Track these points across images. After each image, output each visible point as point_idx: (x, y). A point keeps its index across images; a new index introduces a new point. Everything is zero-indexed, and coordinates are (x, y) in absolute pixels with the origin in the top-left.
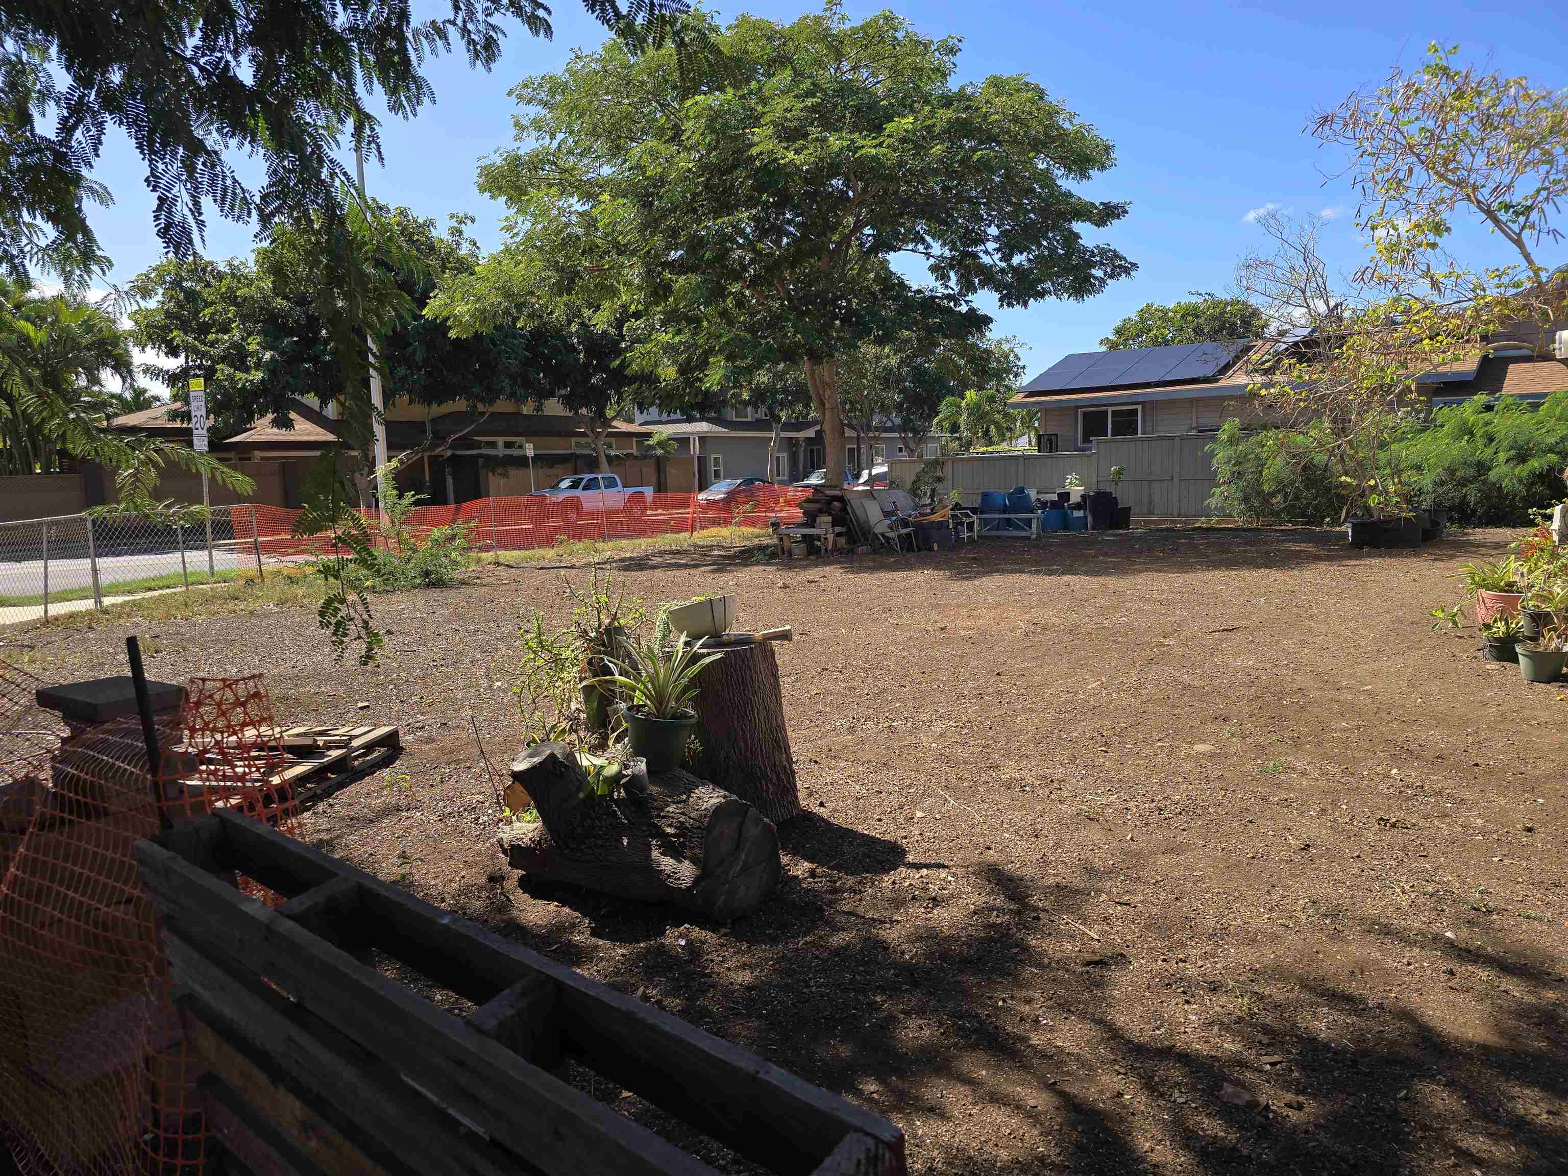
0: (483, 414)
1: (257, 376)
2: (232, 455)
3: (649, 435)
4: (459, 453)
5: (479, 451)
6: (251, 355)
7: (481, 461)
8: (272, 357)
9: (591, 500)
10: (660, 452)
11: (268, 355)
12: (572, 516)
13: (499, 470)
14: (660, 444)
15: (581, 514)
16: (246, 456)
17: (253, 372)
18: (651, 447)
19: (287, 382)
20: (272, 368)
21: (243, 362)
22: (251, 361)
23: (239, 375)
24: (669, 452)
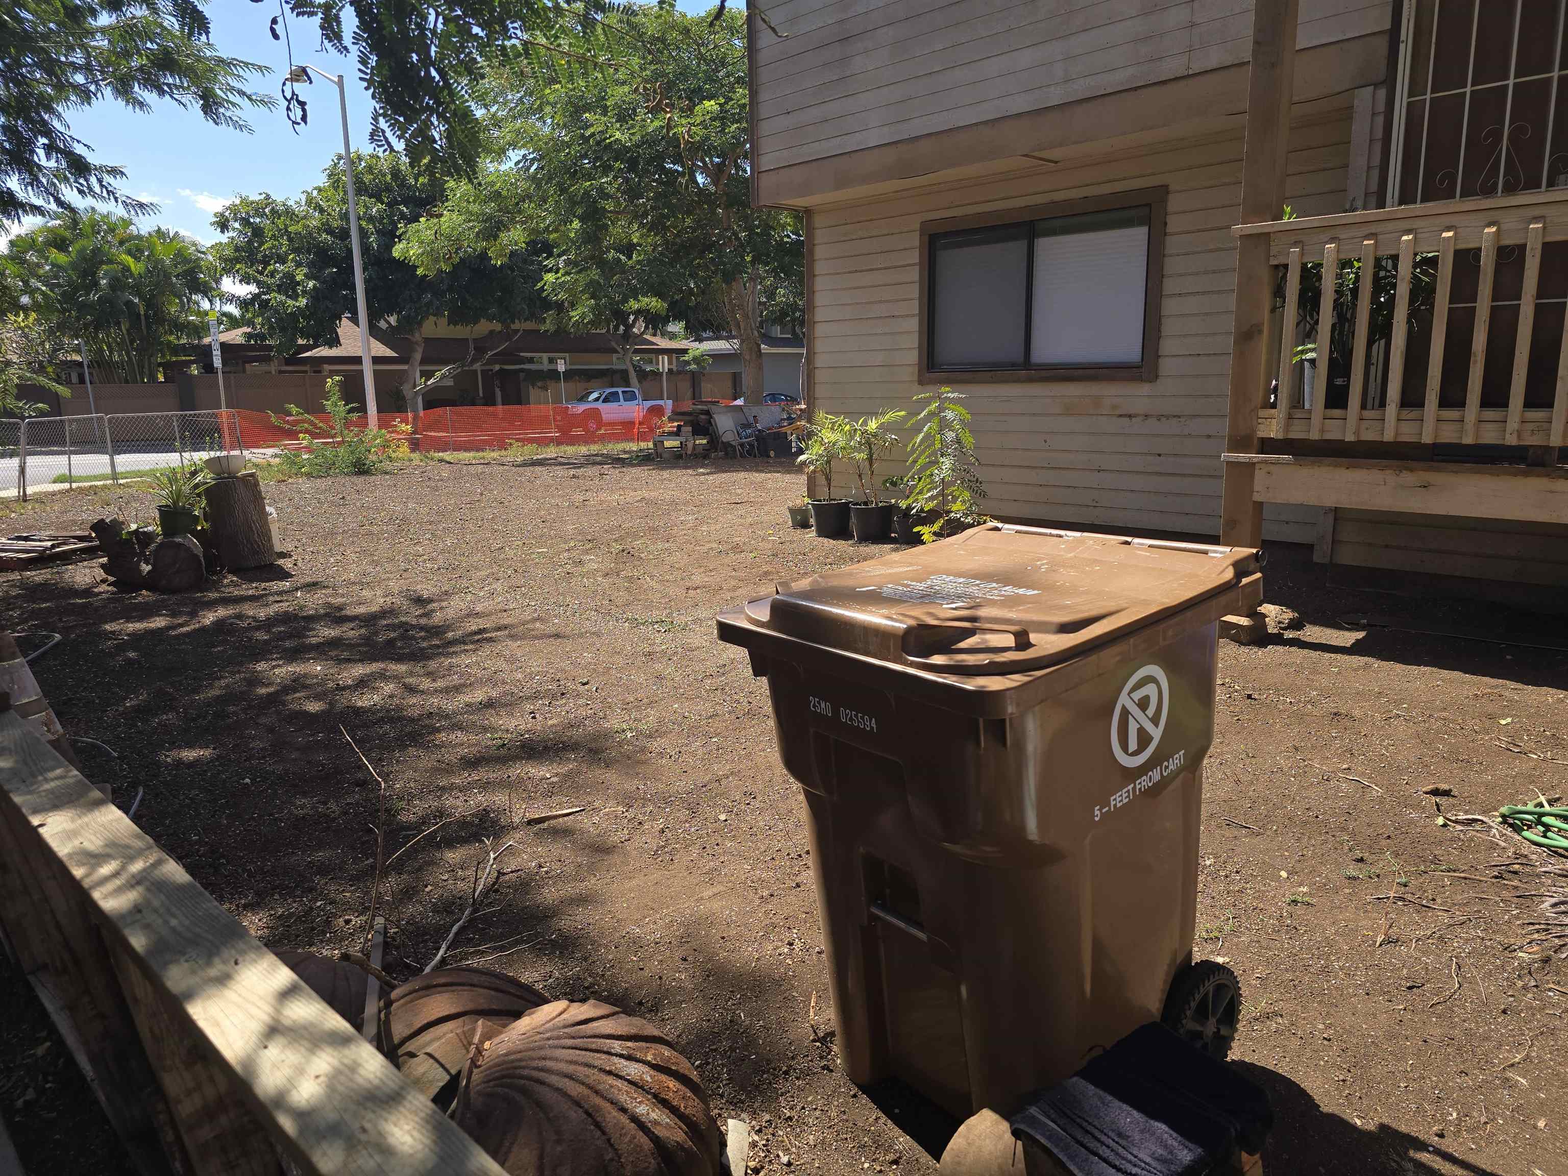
0: (517, 331)
1: (303, 302)
2: (307, 368)
3: (685, 351)
4: (506, 367)
5: (522, 366)
6: (298, 284)
7: (522, 375)
8: (314, 286)
9: (610, 411)
10: (693, 366)
11: (311, 284)
12: (592, 425)
13: (539, 384)
14: (696, 360)
15: (600, 424)
16: (318, 369)
17: (300, 299)
18: (687, 363)
19: (327, 307)
20: (315, 296)
21: (294, 291)
22: (299, 289)
23: (290, 302)
24: (705, 368)
